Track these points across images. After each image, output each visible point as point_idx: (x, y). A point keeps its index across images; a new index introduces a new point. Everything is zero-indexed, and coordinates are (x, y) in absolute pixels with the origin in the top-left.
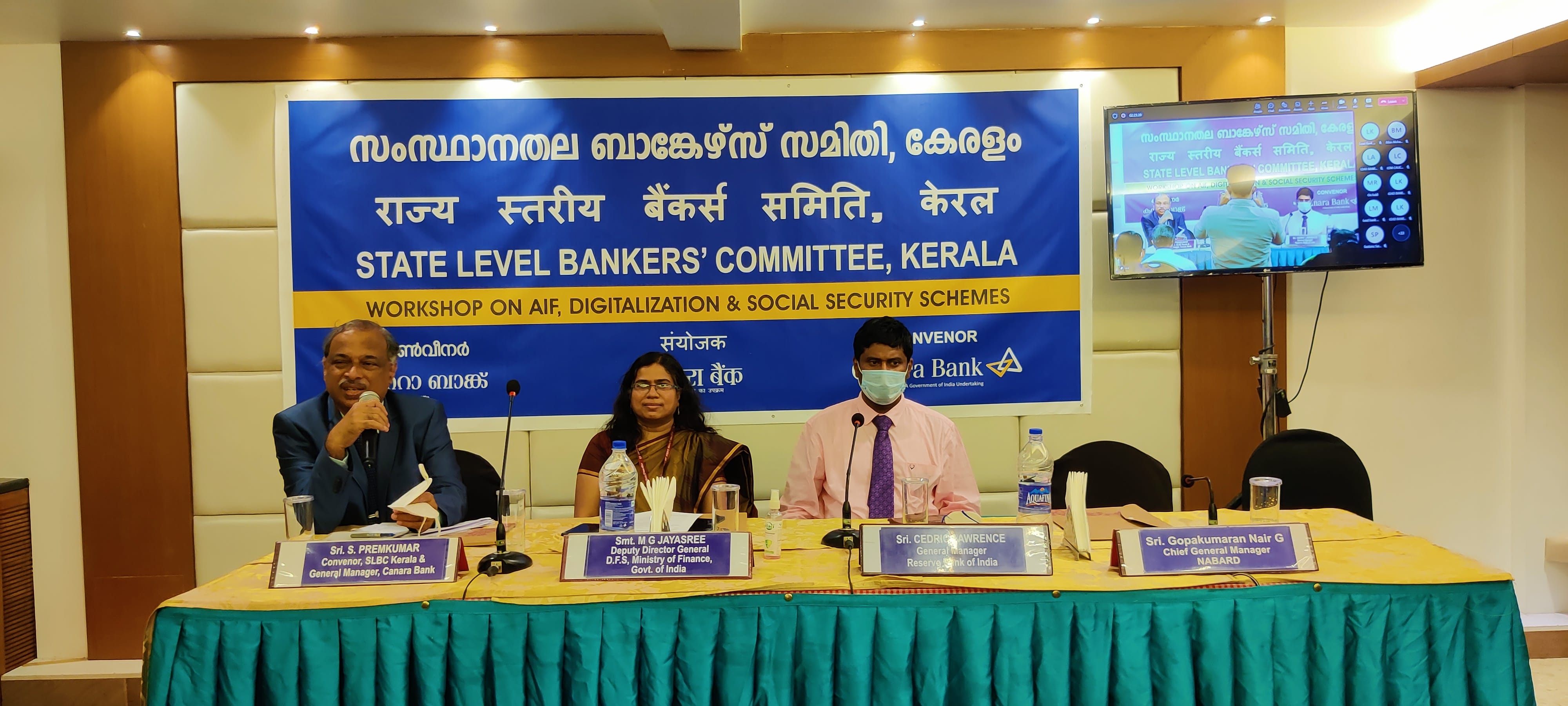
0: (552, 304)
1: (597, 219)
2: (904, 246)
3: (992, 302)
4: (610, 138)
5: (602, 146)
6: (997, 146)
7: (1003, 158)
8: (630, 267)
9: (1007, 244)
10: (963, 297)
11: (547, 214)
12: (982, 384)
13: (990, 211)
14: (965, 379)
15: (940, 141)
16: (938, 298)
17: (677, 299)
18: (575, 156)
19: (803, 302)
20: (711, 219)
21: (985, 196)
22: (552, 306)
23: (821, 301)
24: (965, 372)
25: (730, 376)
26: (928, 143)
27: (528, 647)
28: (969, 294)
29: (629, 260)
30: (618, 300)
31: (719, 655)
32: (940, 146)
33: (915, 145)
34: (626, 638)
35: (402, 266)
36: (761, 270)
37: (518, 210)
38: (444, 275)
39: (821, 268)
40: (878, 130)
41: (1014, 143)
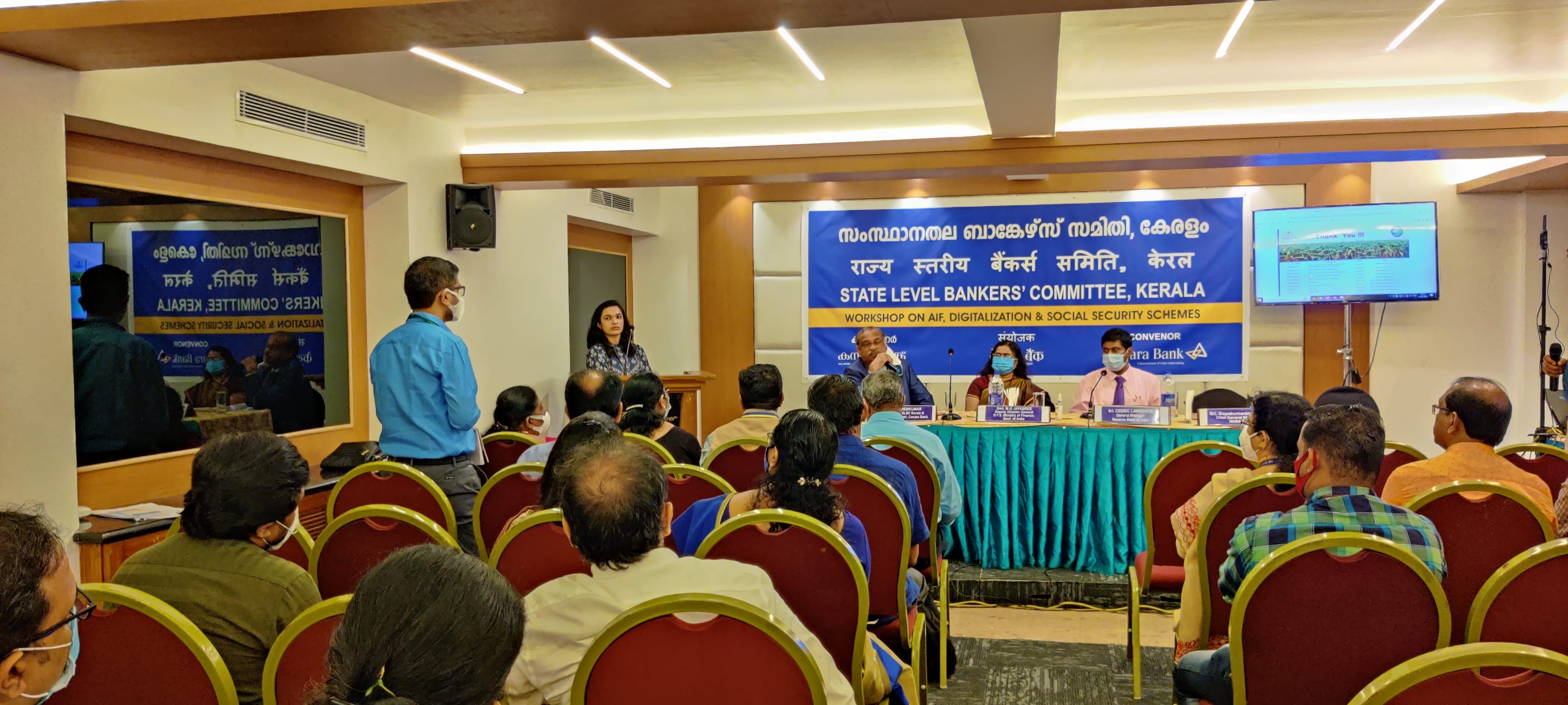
0: (940, 316)
1: (966, 271)
2: (1138, 285)
3: (1190, 317)
4: (974, 228)
5: (969, 232)
6: (1194, 229)
7: (1197, 236)
8: (983, 296)
9: (1199, 285)
10: (1172, 314)
11: (939, 268)
12: (1183, 363)
13: (1189, 266)
14: (1173, 360)
15: (1160, 227)
16: (1158, 315)
17: (1008, 314)
18: (955, 238)
19: (1079, 316)
20: (1028, 270)
21: (1186, 257)
23: (1089, 316)
24: (1173, 356)
25: (1036, 356)
26: (1153, 228)
27: (966, 442)
28: (1176, 312)
29: (982, 293)
30: (975, 314)
31: (1037, 448)
32: (1160, 230)
33: (1145, 229)
34: (1002, 440)
35: (863, 296)
36: (1055, 298)
37: (924, 267)
38: (884, 300)
39: (1090, 297)
40: (1124, 221)
41: (1204, 227)
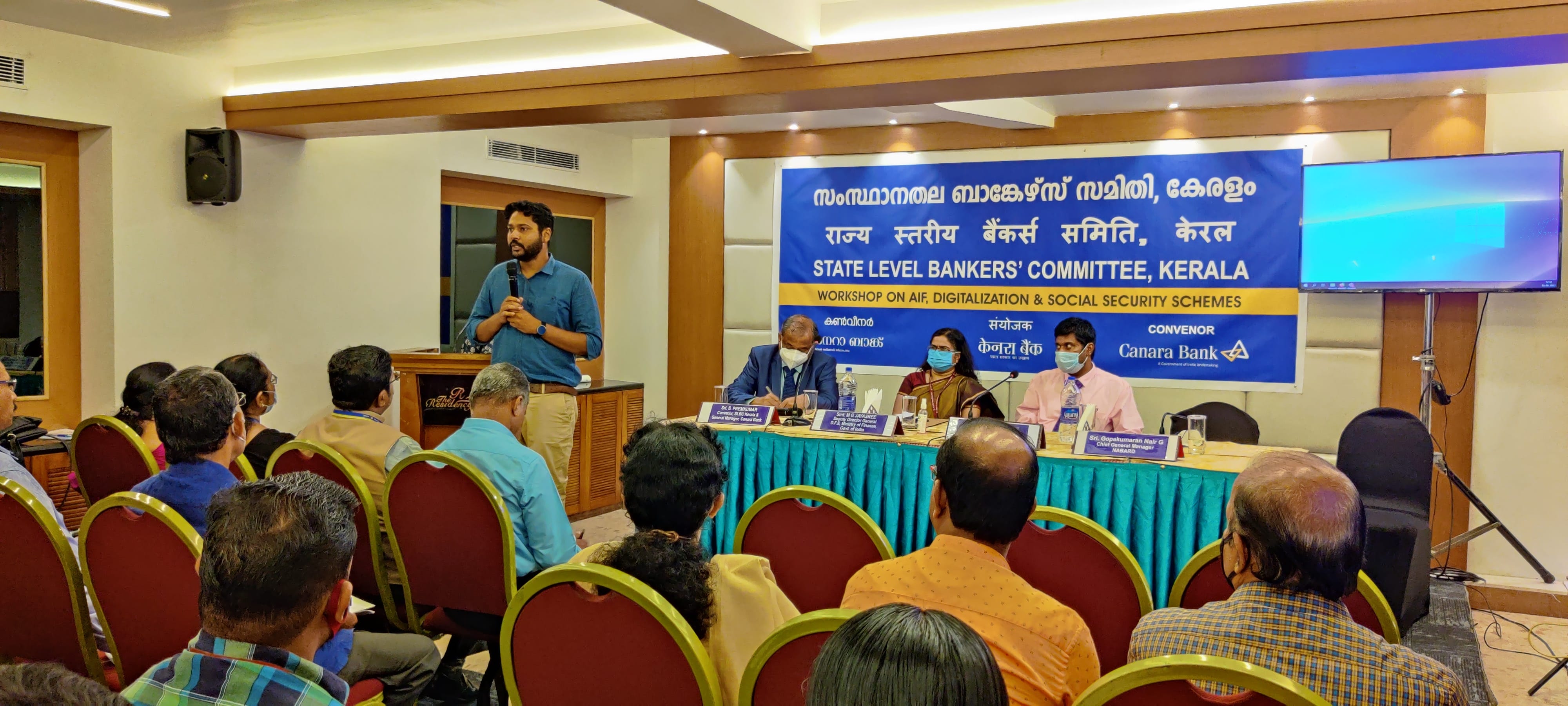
1: (953, 241)
2: (1162, 263)
3: (1227, 306)
4: (964, 188)
5: (958, 194)
6: (1236, 191)
7: (1241, 200)
8: (972, 273)
9: (1241, 264)
10: (1205, 302)
11: (923, 238)
12: (1216, 366)
13: (1229, 239)
14: (1204, 361)
15: (1193, 188)
16: (1186, 301)
17: (1001, 295)
18: (942, 201)
19: (1087, 301)
20: (1026, 242)
21: (1225, 227)
22: (923, 297)
23: (1099, 300)
24: (1204, 356)
25: (1033, 349)
26: (1183, 189)
28: (1210, 299)
29: (972, 268)
30: (963, 294)
32: (1192, 191)
33: (1173, 190)
35: (838, 270)
36: (1059, 277)
37: (905, 235)
38: (861, 275)
39: (1101, 277)
40: (1147, 180)
41: (1250, 189)
